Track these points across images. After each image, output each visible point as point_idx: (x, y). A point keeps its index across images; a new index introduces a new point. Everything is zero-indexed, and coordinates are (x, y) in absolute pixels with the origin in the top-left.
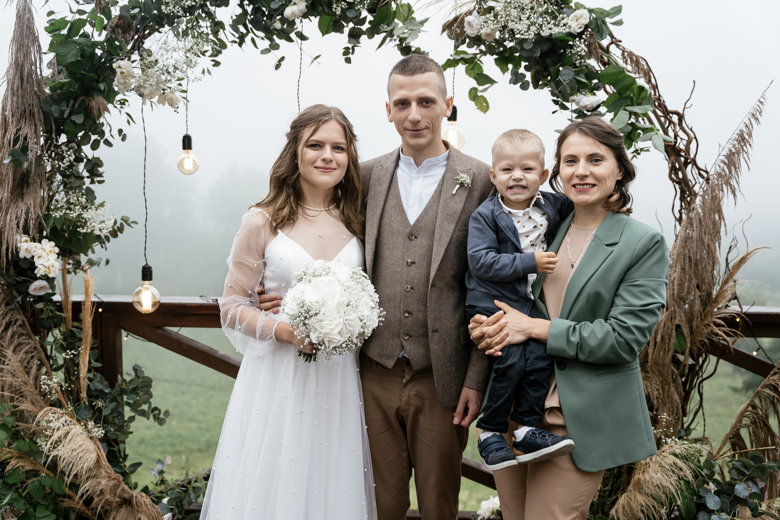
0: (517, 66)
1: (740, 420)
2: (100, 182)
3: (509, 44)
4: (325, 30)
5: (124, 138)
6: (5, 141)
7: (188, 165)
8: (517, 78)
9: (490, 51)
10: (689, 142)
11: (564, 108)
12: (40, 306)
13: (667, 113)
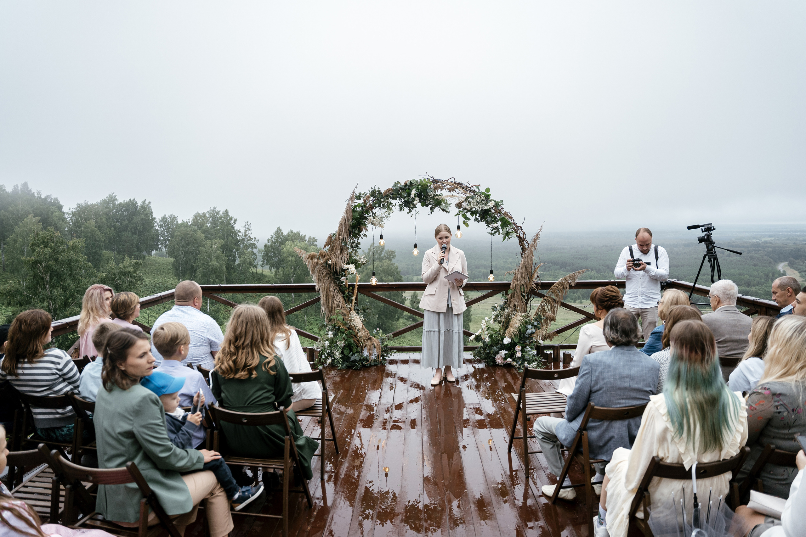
0: (476, 215)
1: (538, 309)
2: (360, 249)
3: (474, 209)
4: (423, 206)
5: (366, 236)
6: (340, 239)
7: (382, 243)
8: (476, 220)
9: (468, 211)
10: (523, 235)
11: (489, 227)
12: (342, 284)
13: (517, 226)
